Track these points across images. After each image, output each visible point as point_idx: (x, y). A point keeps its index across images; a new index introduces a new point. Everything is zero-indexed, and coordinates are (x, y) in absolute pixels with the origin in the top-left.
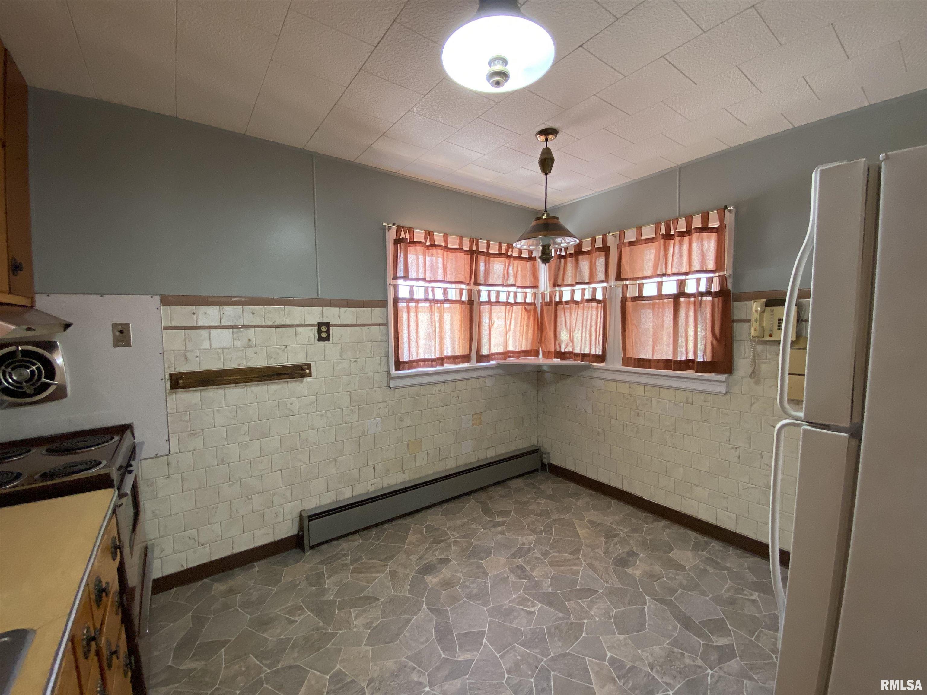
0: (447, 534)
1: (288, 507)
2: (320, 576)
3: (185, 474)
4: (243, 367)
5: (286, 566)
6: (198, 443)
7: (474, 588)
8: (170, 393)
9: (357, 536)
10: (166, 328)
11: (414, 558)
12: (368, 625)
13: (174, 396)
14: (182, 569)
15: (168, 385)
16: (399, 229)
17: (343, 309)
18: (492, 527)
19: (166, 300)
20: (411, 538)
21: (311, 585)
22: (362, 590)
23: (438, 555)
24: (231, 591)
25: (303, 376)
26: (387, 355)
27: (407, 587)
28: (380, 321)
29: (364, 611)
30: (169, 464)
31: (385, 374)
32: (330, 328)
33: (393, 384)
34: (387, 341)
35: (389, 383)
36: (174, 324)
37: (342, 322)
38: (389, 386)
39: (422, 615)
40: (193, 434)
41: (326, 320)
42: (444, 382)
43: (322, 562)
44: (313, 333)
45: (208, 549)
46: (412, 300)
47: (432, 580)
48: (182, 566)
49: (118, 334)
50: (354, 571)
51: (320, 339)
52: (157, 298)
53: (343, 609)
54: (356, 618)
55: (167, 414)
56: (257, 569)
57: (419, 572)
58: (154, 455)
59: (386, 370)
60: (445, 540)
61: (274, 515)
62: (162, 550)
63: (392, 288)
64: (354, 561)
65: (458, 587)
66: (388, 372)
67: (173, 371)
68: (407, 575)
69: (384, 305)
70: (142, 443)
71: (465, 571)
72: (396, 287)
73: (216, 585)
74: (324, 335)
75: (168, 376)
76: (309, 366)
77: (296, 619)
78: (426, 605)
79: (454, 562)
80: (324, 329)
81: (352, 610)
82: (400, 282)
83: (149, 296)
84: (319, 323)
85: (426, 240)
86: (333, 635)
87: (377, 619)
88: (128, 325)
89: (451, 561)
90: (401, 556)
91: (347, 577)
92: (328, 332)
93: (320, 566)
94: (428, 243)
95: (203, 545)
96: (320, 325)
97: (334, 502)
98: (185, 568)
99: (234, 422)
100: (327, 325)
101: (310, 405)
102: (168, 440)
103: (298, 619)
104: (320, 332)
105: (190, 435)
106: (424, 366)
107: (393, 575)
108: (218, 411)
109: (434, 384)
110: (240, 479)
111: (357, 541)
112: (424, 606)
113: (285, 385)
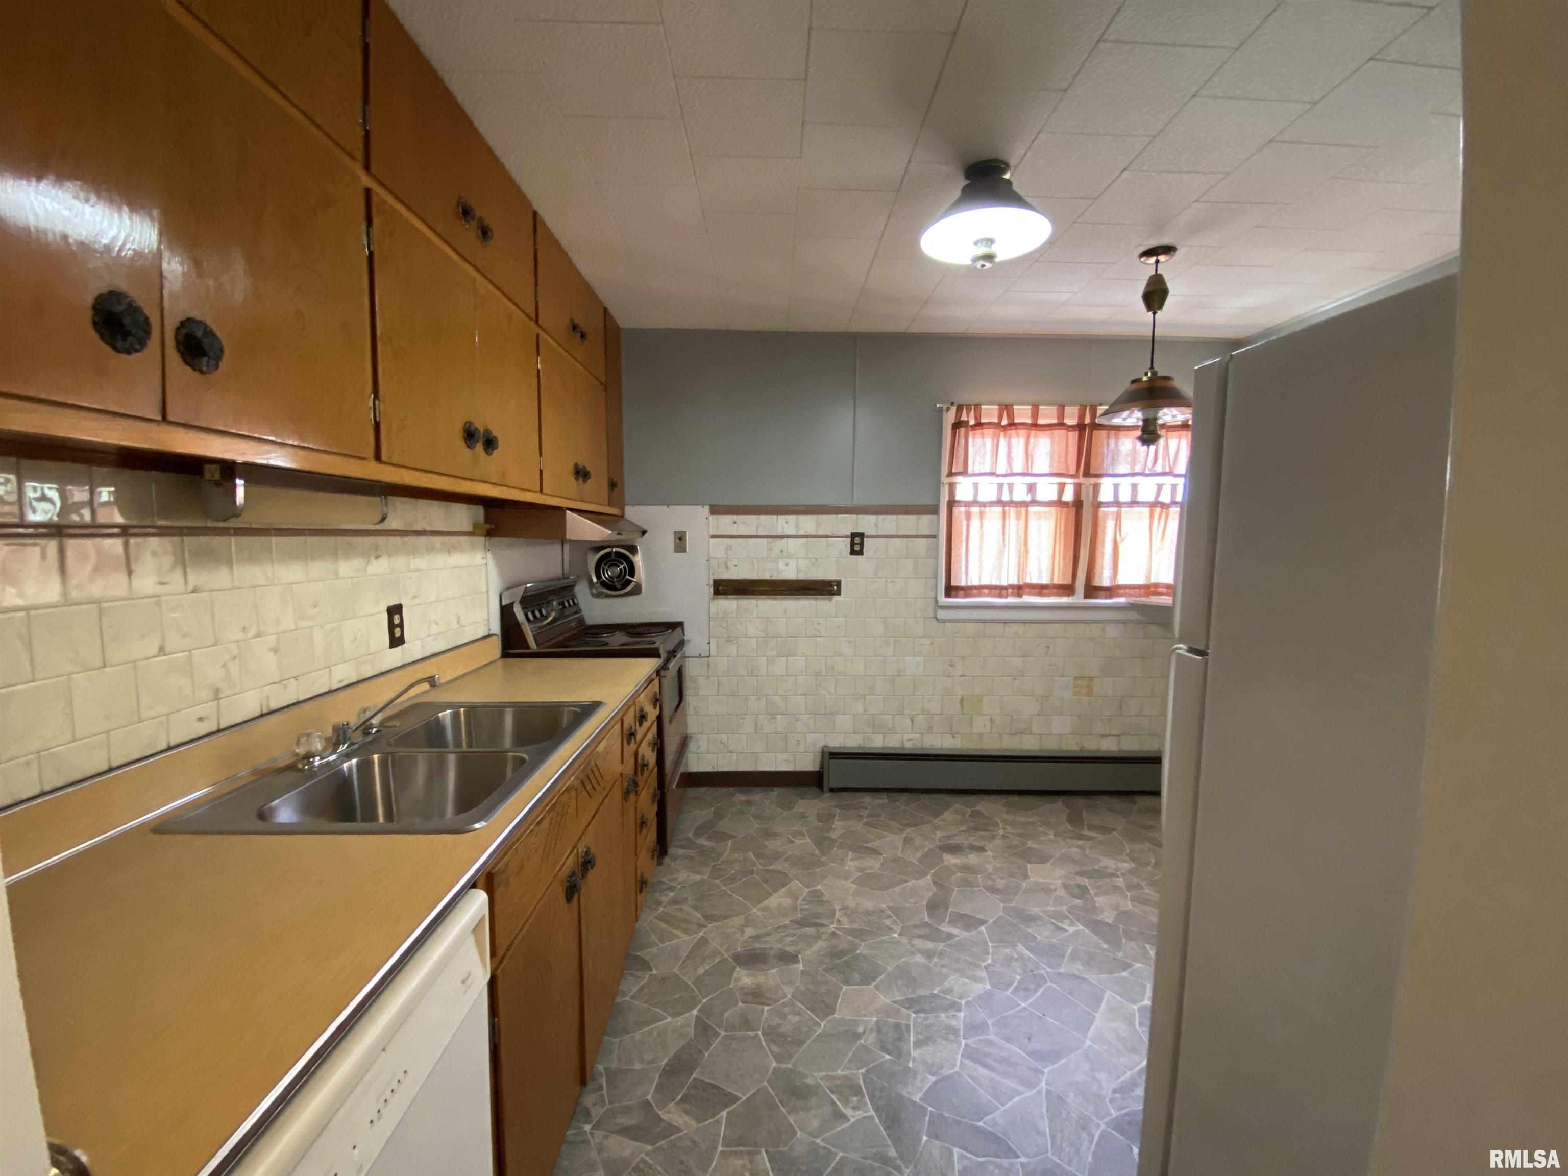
0: (997, 824)
1: (811, 737)
2: (831, 817)
3: (720, 678)
4: (774, 578)
5: (803, 798)
6: (732, 650)
7: (1001, 884)
8: (714, 599)
9: (884, 795)
10: (714, 537)
11: (939, 834)
12: (858, 869)
13: (715, 602)
14: (713, 770)
15: (712, 590)
16: (960, 409)
17: (881, 517)
18: (1070, 838)
19: (716, 510)
20: (948, 815)
21: (819, 820)
22: (867, 842)
23: (974, 840)
24: (749, 803)
25: (832, 593)
26: (935, 576)
27: (918, 855)
28: (927, 532)
29: (862, 858)
30: (708, 665)
31: (932, 601)
32: (865, 539)
33: (942, 614)
34: (936, 558)
35: (935, 613)
36: (720, 533)
37: (880, 533)
38: (936, 618)
39: (922, 882)
40: (729, 640)
41: (860, 530)
42: (1025, 622)
43: (837, 807)
44: (845, 544)
45: (735, 758)
46: (975, 503)
47: (950, 860)
48: (713, 767)
49: (678, 541)
50: (867, 824)
51: (853, 552)
52: (707, 508)
53: (842, 849)
54: (851, 860)
55: (710, 618)
56: (776, 793)
57: (940, 848)
58: (697, 655)
59: (934, 596)
60: (992, 831)
61: (797, 742)
62: (699, 747)
63: (947, 487)
64: (869, 816)
65: (979, 876)
66: (936, 598)
67: (716, 578)
68: (924, 846)
69: (933, 510)
70: (689, 641)
71: (998, 865)
72: (952, 486)
73: (737, 794)
74: (857, 548)
75: (712, 582)
76: (839, 583)
77: (796, 841)
78: (932, 876)
79: (989, 853)
80: (857, 540)
81: (850, 853)
82: (959, 479)
83: (701, 507)
84: (852, 534)
85: (1000, 418)
86: (823, 864)
87: (872, 868)
88: (685, 533)
89: (986, 851)
90: (926, 828)
91: (858, 826)
92: (862, 544)
93: (833, 809)
94: (1004, 422)
95: (731, 752)
96: (854, 535)
97: (860, 747)
98: (715, 770)
99: (763, 635)
100: (861, 536)
101: (839, 627)
102: (709, 643)
103: (798, 842)
104: (853, 544)
105: (727, 641)
106: (990, 595)
107: (908, 841)
108: (750, 621)
109: (1005, 622)
110: (767, 695)
111: (882, 799)
112: (929, 877)
113: (813, 602)
